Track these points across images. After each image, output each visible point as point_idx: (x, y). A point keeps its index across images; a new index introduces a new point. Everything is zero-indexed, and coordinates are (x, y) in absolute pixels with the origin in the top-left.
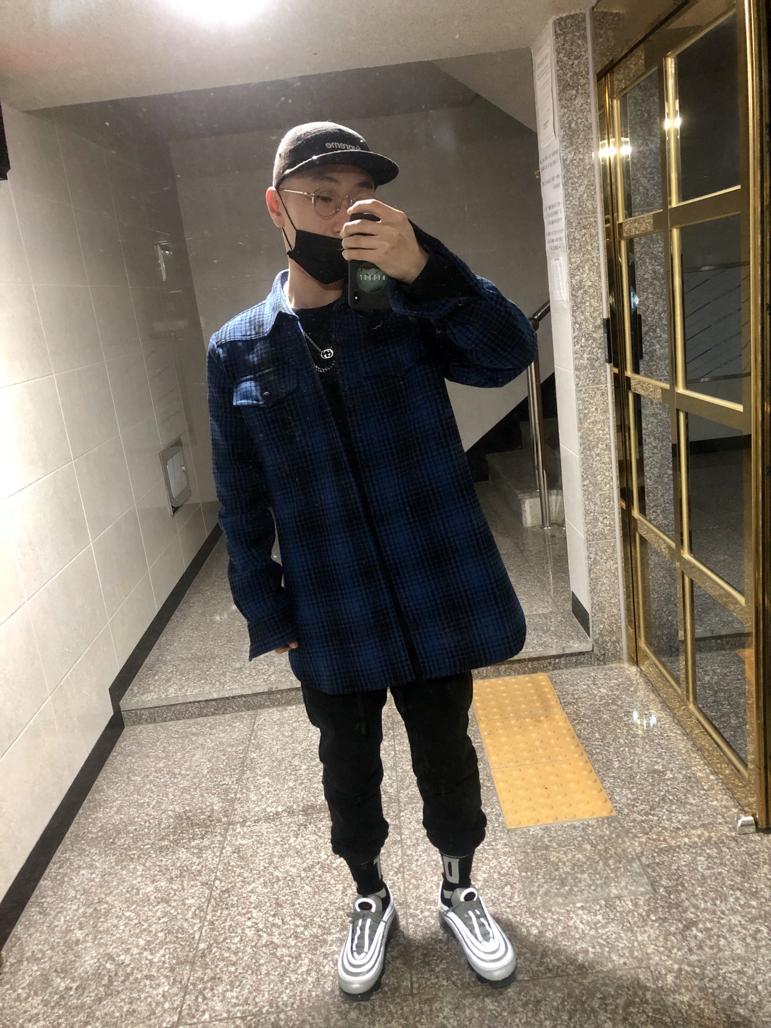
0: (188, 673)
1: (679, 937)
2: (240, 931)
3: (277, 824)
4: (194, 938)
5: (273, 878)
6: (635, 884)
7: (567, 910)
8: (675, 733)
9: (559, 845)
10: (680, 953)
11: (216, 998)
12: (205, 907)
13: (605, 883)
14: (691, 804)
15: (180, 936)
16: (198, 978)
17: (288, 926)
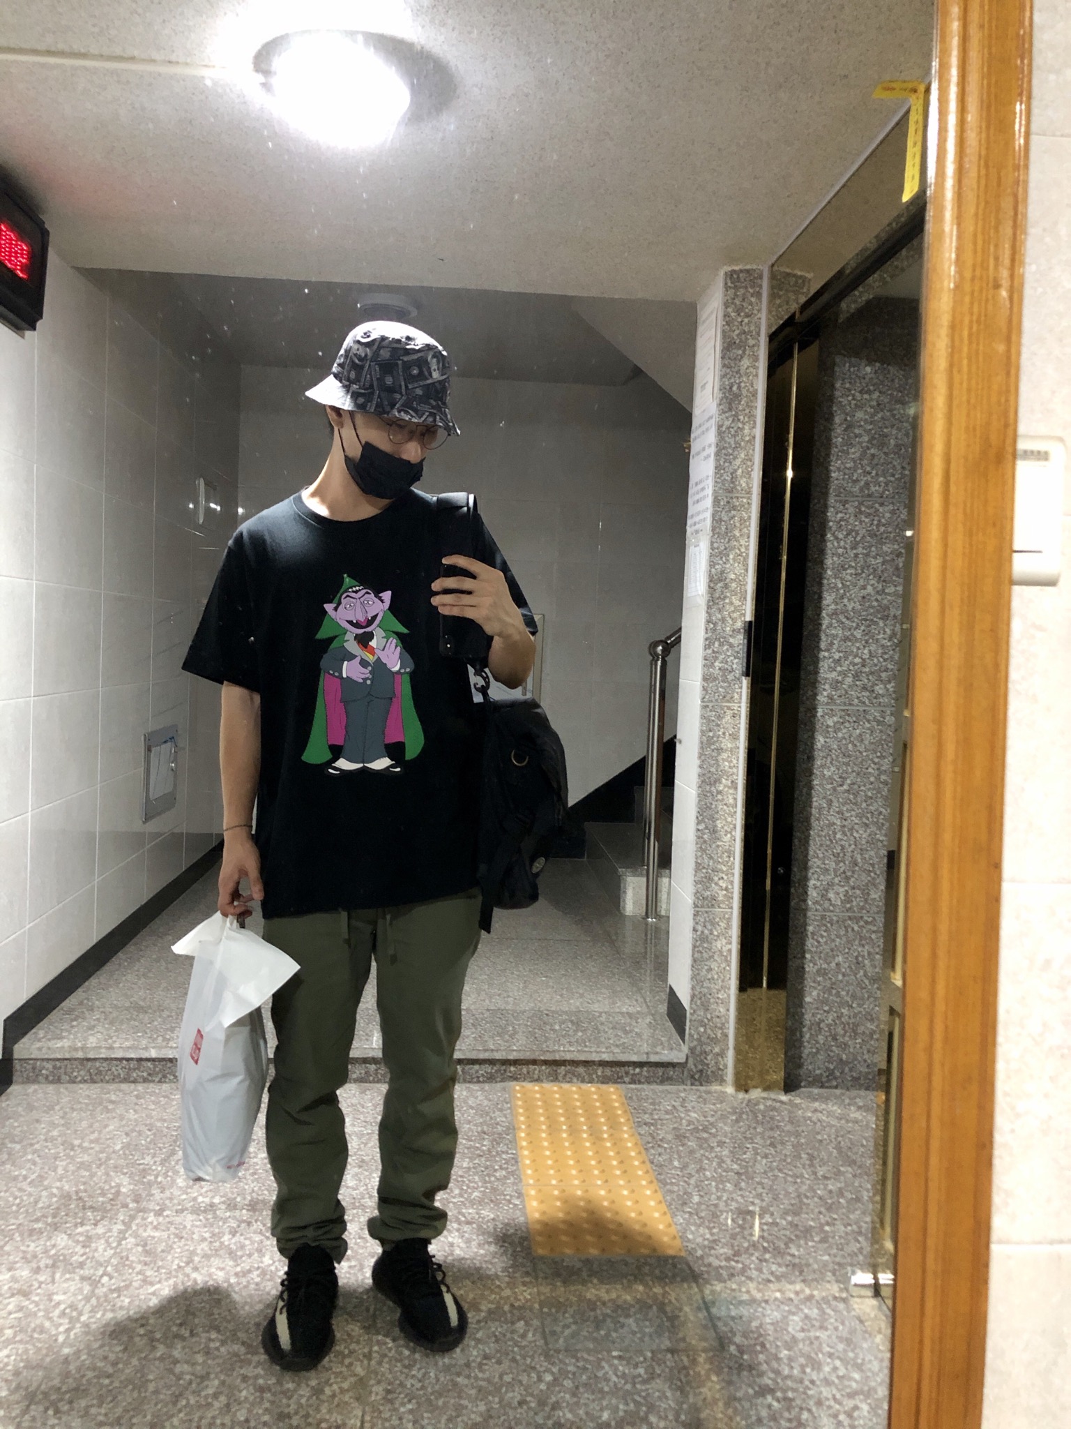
0: (122, 1023)
3: (210, 1216)
4: (56, 1340)
5: (189, 1280)
6: (698, 1336)
7: (598, 1358)
9: (602, 1283)
11: (74, 1413)
13: (657, 1332)
15: (36, 1335)
16: (52, 1388)
17: (198, 1339)
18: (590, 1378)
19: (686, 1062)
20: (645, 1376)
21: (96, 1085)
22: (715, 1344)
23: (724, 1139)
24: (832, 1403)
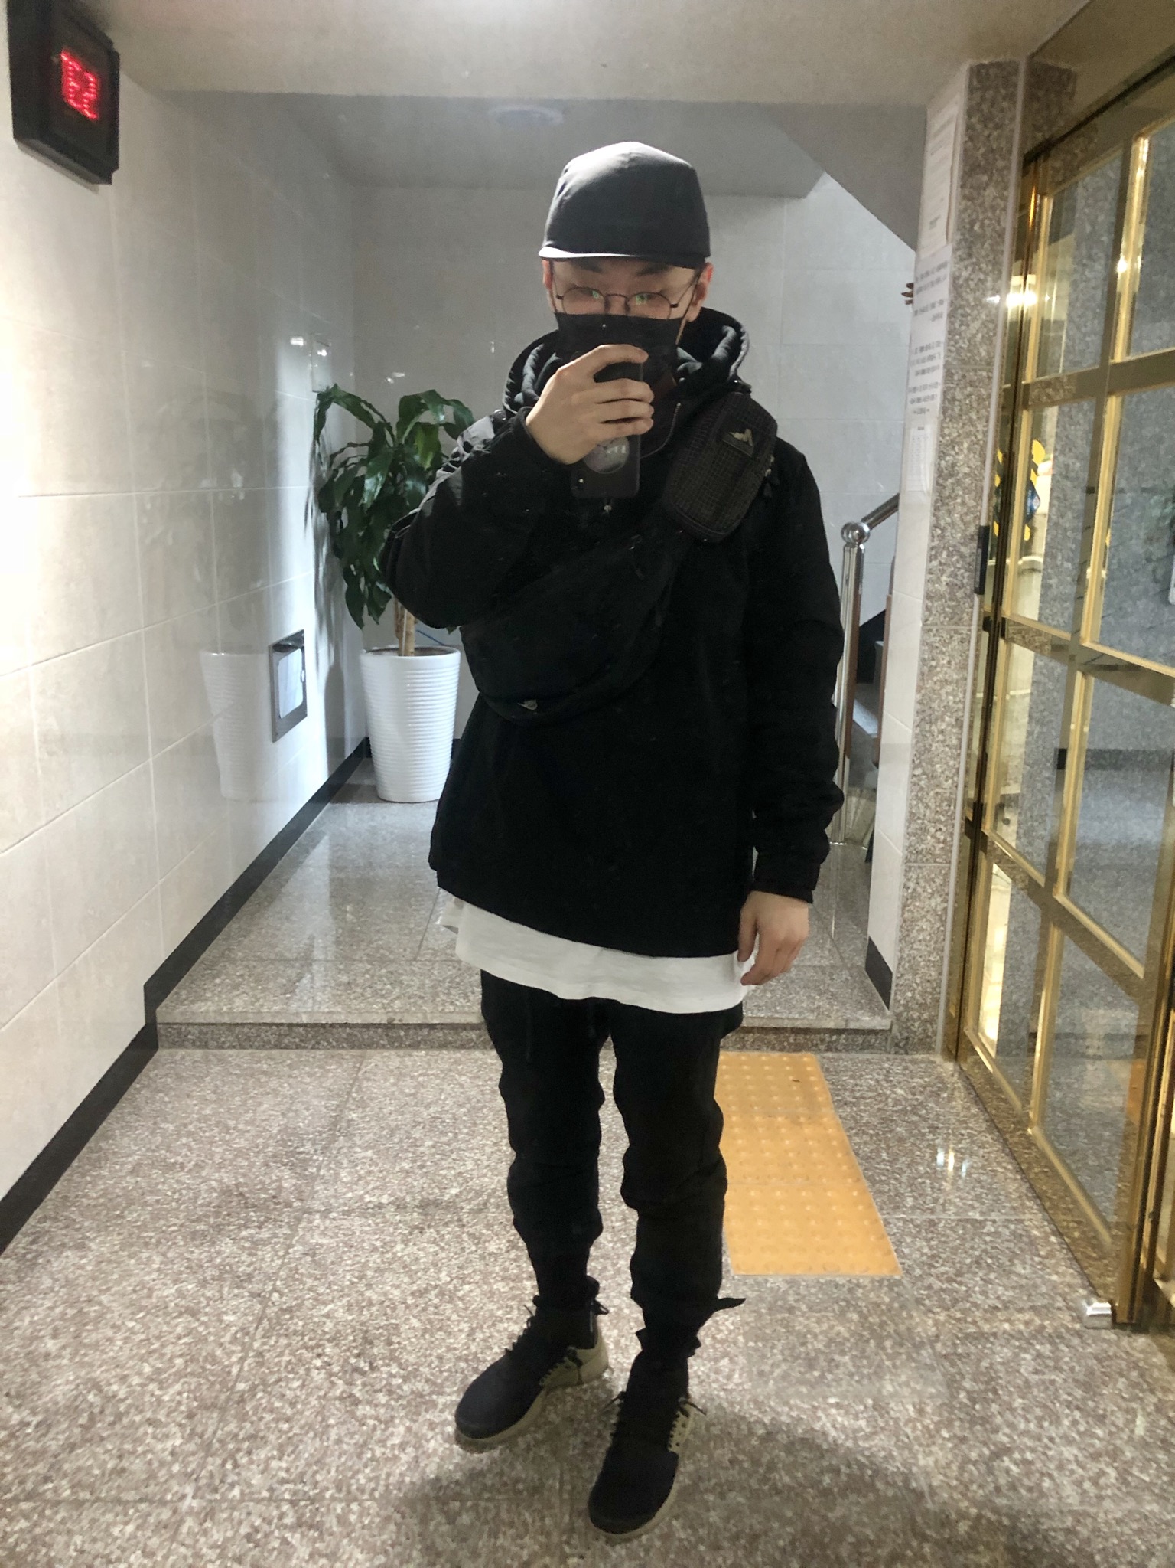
0: (268, 980)
1: (983, 1468)
2: (302, 1372)
3: (379, 1220)
4: (229, 1373)
5: (363, 1300)
6: (922, 1381)
7: (814, 1407)
8: (1005, 1168)
9: (811, 1309)
10: (981, 1492)
11: (254, 1467)
12: (251, 1329)
13: (875, 1373)
14: (1019, 1275)
15: (209, 1367)
16: (229, 1433)
17: (379, 1374)
19: (890, 1030)
21: (245, 1051)
22: (943, 1390)
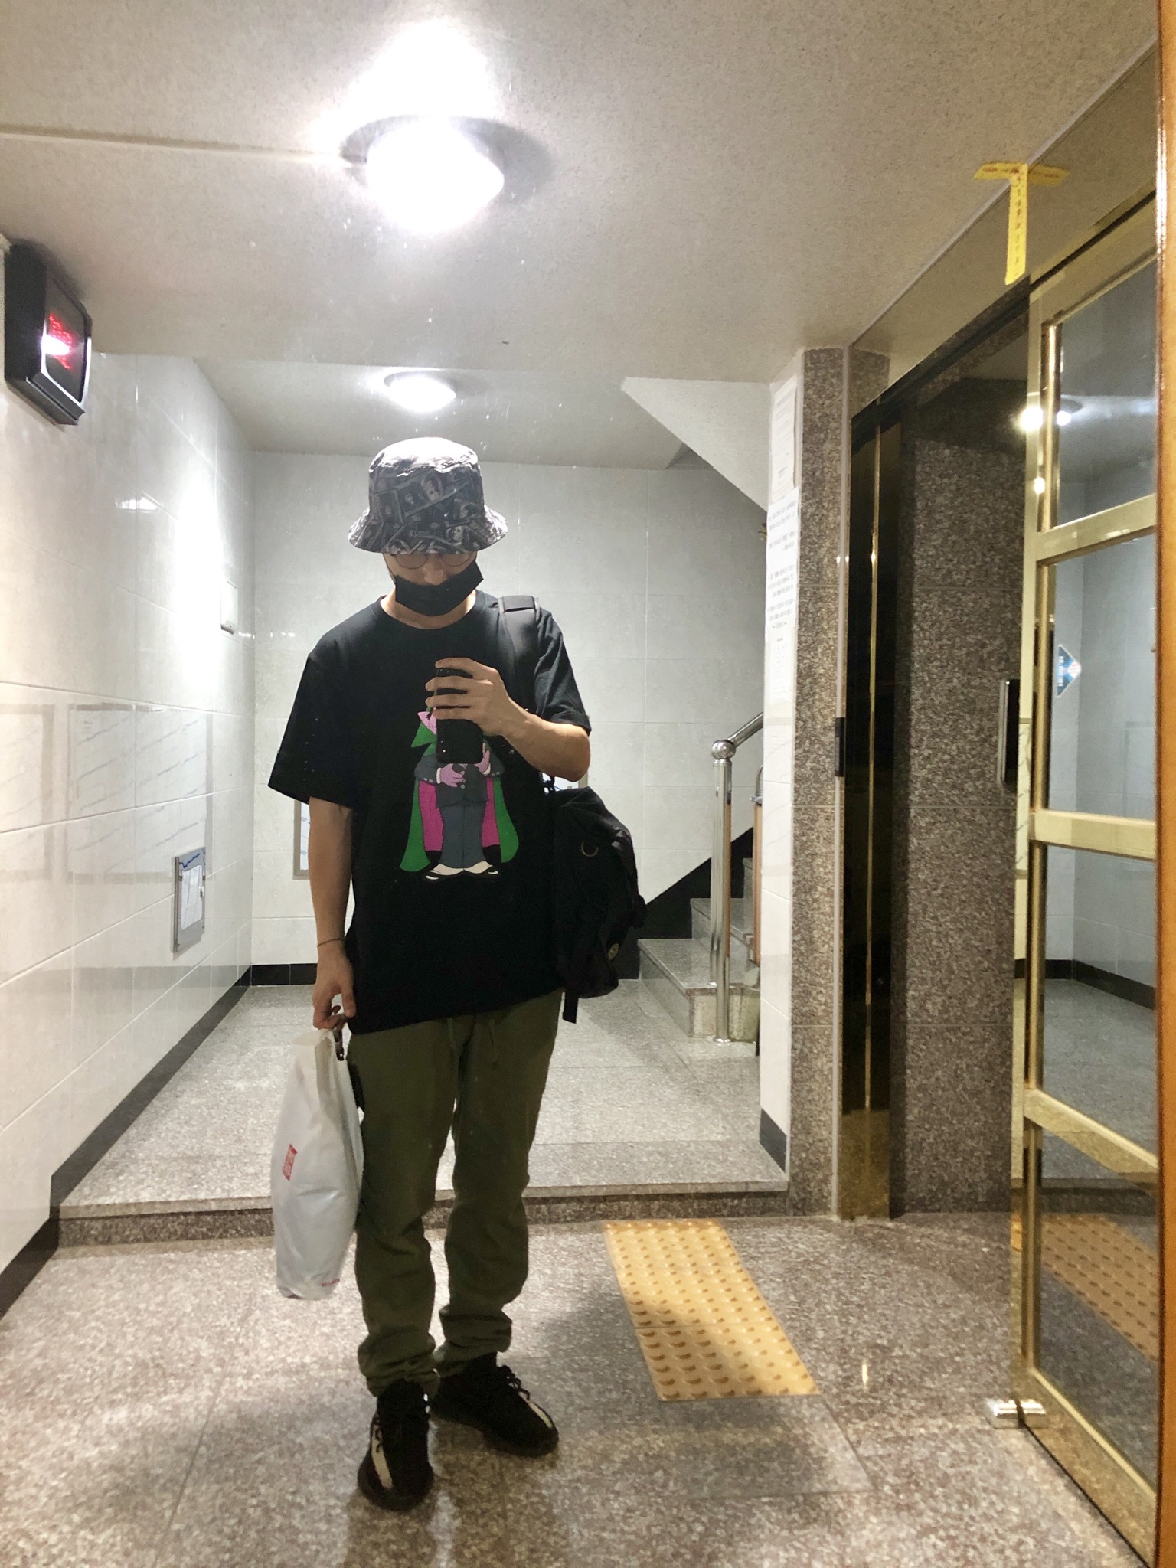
1: (912, 1545)
5: (294, 1446)
7: (748, 1505)
12: (181, 1479)
18: (742, 1526)
19: (788, 1191)
20: (801, 1521)
22: (868, 1485)
23: (838, 1270)
24: (995, 1538)
